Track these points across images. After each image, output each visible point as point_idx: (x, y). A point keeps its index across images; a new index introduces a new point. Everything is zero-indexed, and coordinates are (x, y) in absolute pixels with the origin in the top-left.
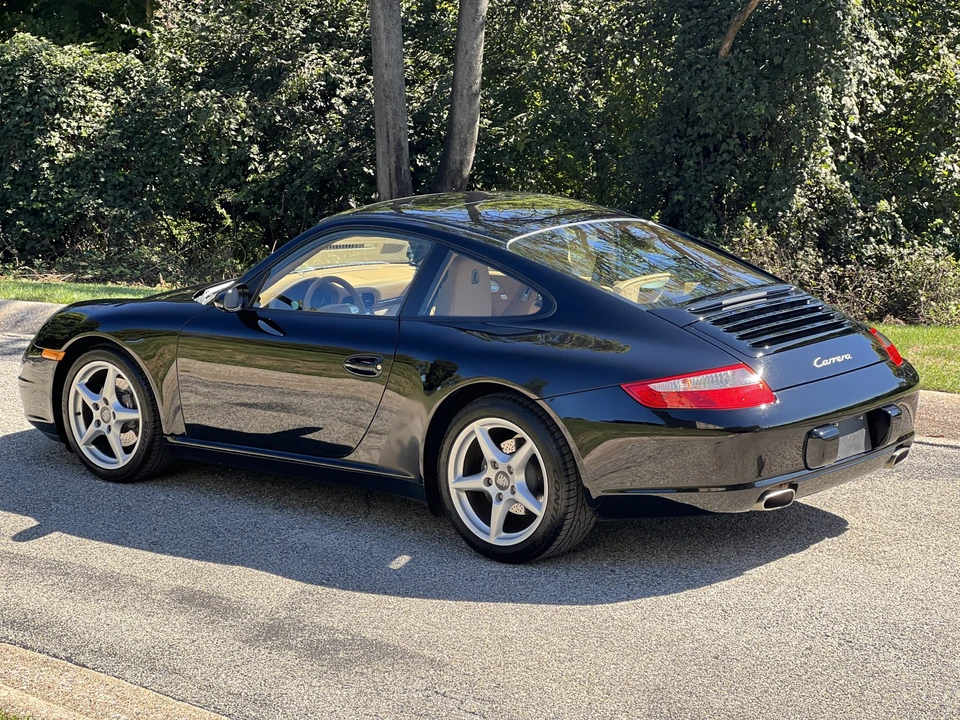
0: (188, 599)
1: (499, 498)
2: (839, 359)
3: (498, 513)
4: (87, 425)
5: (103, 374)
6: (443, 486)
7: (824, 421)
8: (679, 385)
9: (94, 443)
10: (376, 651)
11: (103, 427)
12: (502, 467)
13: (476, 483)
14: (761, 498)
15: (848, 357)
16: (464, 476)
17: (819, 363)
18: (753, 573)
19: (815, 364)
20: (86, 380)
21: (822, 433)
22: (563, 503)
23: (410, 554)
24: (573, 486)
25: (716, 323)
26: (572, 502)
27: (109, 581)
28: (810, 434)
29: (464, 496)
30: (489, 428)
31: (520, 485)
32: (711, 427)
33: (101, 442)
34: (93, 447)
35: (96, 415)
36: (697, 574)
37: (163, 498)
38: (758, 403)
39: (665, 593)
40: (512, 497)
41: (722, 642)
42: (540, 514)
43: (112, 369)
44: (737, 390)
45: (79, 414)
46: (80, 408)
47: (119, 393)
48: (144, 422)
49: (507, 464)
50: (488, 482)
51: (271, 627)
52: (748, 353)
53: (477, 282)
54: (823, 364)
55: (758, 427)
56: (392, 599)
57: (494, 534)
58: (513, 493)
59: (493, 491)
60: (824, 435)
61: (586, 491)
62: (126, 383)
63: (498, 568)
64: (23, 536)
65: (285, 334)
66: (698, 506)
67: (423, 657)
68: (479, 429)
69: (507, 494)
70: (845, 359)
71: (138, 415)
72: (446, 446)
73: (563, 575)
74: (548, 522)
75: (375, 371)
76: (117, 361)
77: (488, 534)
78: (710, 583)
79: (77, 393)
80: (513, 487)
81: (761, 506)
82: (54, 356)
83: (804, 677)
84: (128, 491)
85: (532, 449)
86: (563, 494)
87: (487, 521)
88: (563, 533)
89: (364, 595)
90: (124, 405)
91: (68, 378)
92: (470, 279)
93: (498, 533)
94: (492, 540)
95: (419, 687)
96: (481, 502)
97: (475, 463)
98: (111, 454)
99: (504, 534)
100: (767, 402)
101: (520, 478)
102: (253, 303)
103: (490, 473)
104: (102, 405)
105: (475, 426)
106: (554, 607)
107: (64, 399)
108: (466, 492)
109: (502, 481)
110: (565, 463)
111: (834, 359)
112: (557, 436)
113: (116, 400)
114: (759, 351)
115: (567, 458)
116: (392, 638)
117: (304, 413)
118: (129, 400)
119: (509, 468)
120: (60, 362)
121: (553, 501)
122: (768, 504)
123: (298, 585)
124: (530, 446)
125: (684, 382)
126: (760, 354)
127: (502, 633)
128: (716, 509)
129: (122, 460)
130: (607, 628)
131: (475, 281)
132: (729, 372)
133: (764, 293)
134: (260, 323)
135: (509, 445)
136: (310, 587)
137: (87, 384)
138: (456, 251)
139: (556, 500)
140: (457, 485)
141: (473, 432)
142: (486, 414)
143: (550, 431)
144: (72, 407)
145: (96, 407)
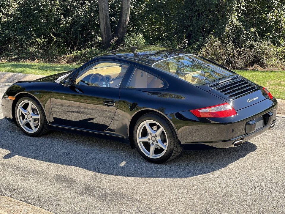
0: (60, 179)
1: (153, 144)
2: (255, 99)
3: (152, 148)
4: (23, 119)
5: (28, 104)
6: (135, 140)
7: (251, 119)
8: (208, 110)
9: (25, 125)
10: (120, 196)
11: (28, 120)
12: (153, 135)
13: (145, 139)
14: (233, 144)
15: (257, 98)
16: (141, 137)
17: (249, 101)
18: (231, 165)
19: (248, 101)
20: (22, 106)
21: (250, 123)
22: (172, 146)
23: (125, 161)
24: (175, 141)
25: (218, 90)
26: (175, 145)
27: (35, 173)
28: (247, 123)
29: (142, 143)
30: (149, 123)
31: (159, 140)
32: (217, 123)
33: (28, 125)
34: (25, 126)
35: (26, 117)
36: (213, 166)
37: (48, 142)
38: (231, 115)
39: (205, 173)
40: (157, 144)
41: (224, 191)
42: (166, 149)
43: (30, 103)
44: (225, 111)
45: (20, 116)
46: (21, 114)
47: (33, 110)
48: (41, 119)
49: (155, 134)
50: (149, 139)
51: (86, 188)
52: (228, 99)
53: (143, 76)
54: (250, 101)
55: (231, 122)
56: (122, 177)
57: (151, 155)
58: (157, 143)
59: (151, 142)
60: (251, 123)
61: (180, 142)
62: (35, 107)
63: (153, 165)
64: (6, 157)
65: (84, 93)
66: (213, 146)
67: (134, 198)
68: (146, 123)
69: (155, 143)
71: (39, 117)
72: (136, 128)
73: (173, 167)
74: (168, 152)
75: (113, 105)
76: (32, 101)
77: (149, 155)
78: (218, 169)
79: (19, 110)
80: (157, 141)
81: (233, 146)
82: (12, 98)
83: (250, 203)
84: (37, 139)
85: (162, 130)
86: (172, 143)
87: (149, 151)
88: (173, 155)
89: (113, 176)
90: (35, 114)
91: (17, 105)
92: (141, 76)
93: (152, 155)
94: (151, 157)
95: (134, 209)
96: (147, 145)
97: (145, 133)
98: (31, 128)
99: (154, 155)
100: (234, 114)
101: (159, 138)
102: (74, 83)
103: (150, 136)
104: (27, 114)
105: (145, 122)
106: (172, 179)
107: (15, 111)
108: (142, 142)
109: (153, 139)
110: (173, 134)
111: (253, 99)
112: (170, 126)
113: (32, 112)
114: (231, 98)
115: (174, 132)
116: (124, 192)
117: (89, 114)
118: (36, 112)
119: (155, 135)
120: (14, 100)
121: (169, 145)
122: (235, 145)
123: (93, 173)
124: (162, 129)
125: (209, 109)
126: (231, 99)
127: (157, 189)
128: (219, 147)
129: (35, 130)
130: (189, 186)
131: (142, 76)
132: (222, 106)
133: (231, 78)
134: (76, 89)
135: (155, 128)
136: (97, 174)
137: (22, 107)
138: (136, 68)
139: (170, 145)
140: (139, 140)
141: (144, 124)
142: (148, 119)
143: (168, 124)
144: (18, 114)
145: (26, 114)
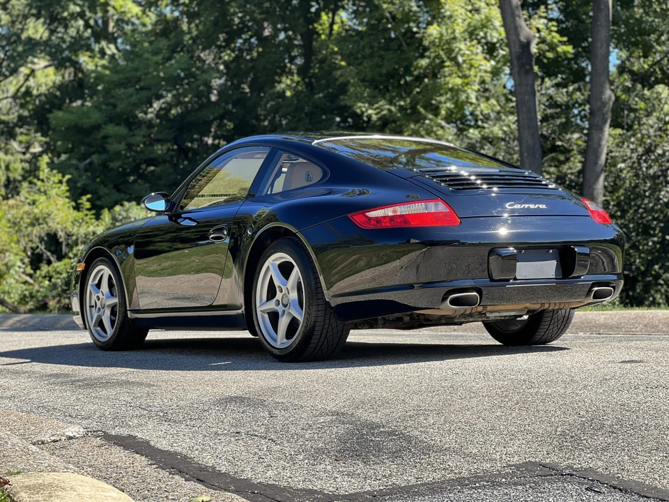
1: (283, 313)
2: (532, 206)
3: (284, 323)
6: (254, 310)
9: (98, 325)
11: (102, 312)
12: (284, 290)
13: (272, 305)
14: (446, 298)
15: (542, 206)
16: (267, 302)
17: (511, 205)
19: (507, 206)
20: (96, 282)
21: (502, 252)
28: (492, 251)
29: (266, 316)
30: (278, 262)
31: (293, 301)
33: (100, 323)
34: (98, 328)
35: (98, 303)
40: (290, 311)
42: (302, 320)
43: (106, 271)
45: (93, 306)
46: (93, 303)
48: (119, 305)
49: (286, 287)
50: (278, 303)
52: (448, 193)
54: (515, 207)
57: (279, 341)
58: (290, 308)
59: (280, 309)
68: (272, 266)
69: (287, 310)
70: (538, 207)
71: (117, 300)
74: (306, 324)
75: (223, 236)
76: (107, 263)
77: (276, 340)
79: (90, 291)
82: (81, 268)
85: (297, 272)
86: (314, 302)
90: (112, 295)
91: (87, 281)
93: (282, 339)
94: (278, 345)
98: (105, 330)
99: (286, 340)
103: (279, 296)
104: (101, 297)
105: (269, 262)
107: (84, 296)
108: (268, 313)
109: (285, 300)
111: (527, 206)
113: (108, 292)
118: (114, 290)
119: (288, 289)
120: (83, 272)
121: (307, 307)
124: (296, 269)
129: (110, 331)
140: (262, 308)
141: (268, 267)
142: (274, 251)
144: (88, 301)
145: (98, 298)
